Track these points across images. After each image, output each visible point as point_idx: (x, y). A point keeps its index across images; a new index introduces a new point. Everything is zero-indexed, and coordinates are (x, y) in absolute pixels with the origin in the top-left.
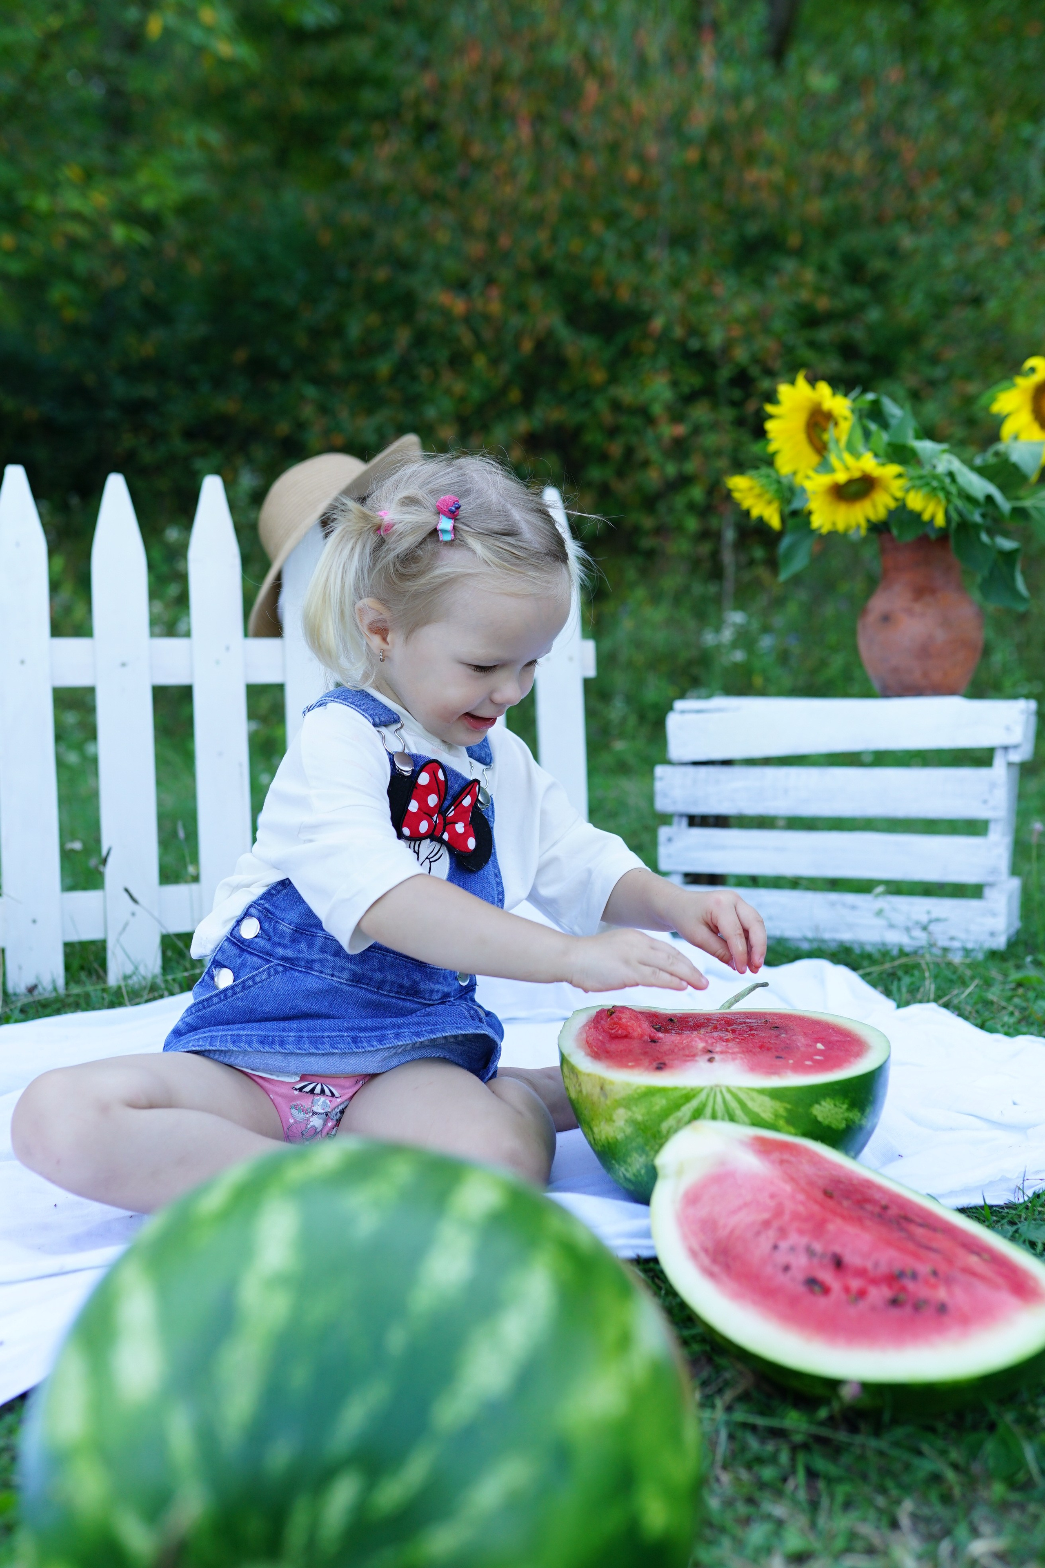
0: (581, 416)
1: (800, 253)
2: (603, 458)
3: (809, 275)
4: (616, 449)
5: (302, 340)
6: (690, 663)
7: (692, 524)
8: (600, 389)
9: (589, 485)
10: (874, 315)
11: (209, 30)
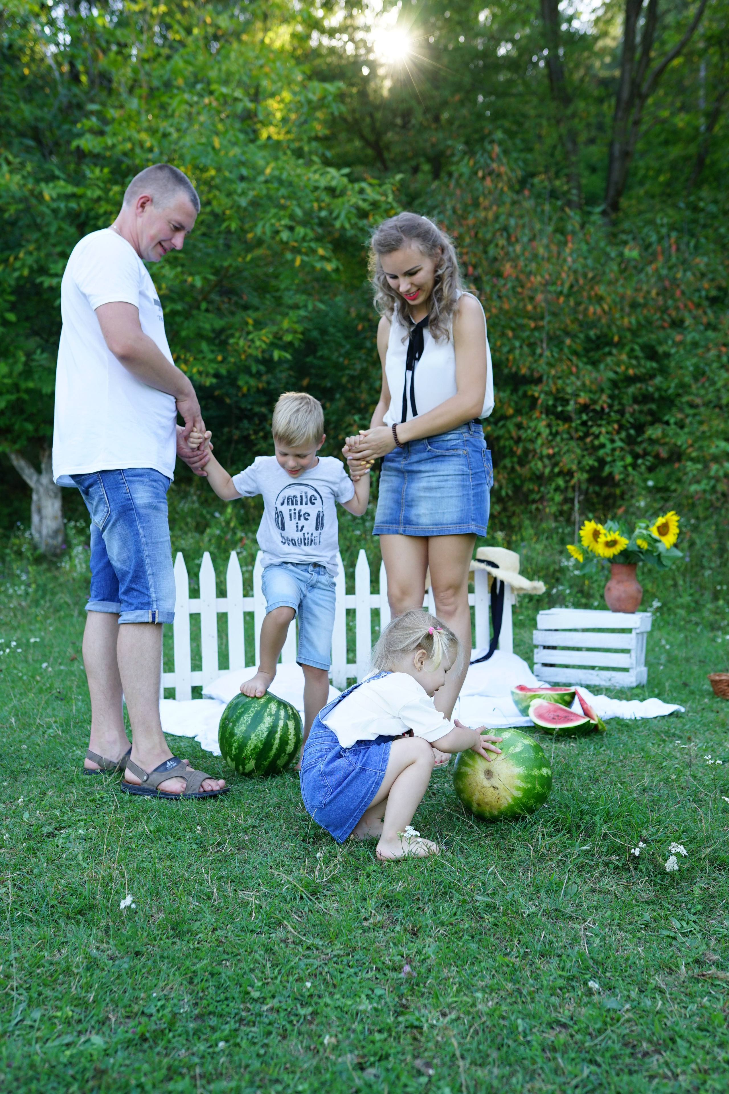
0: (501, 432)
1: (620, 345)
2: (512, 453)
3: (624, 357)
4: (519, 451)
5: (344, 380)
6: (555, 571)
7: (558, 498)
8: (511, 417)
9: (505, 467)
10: (658, 380)
11: (323, 258)
